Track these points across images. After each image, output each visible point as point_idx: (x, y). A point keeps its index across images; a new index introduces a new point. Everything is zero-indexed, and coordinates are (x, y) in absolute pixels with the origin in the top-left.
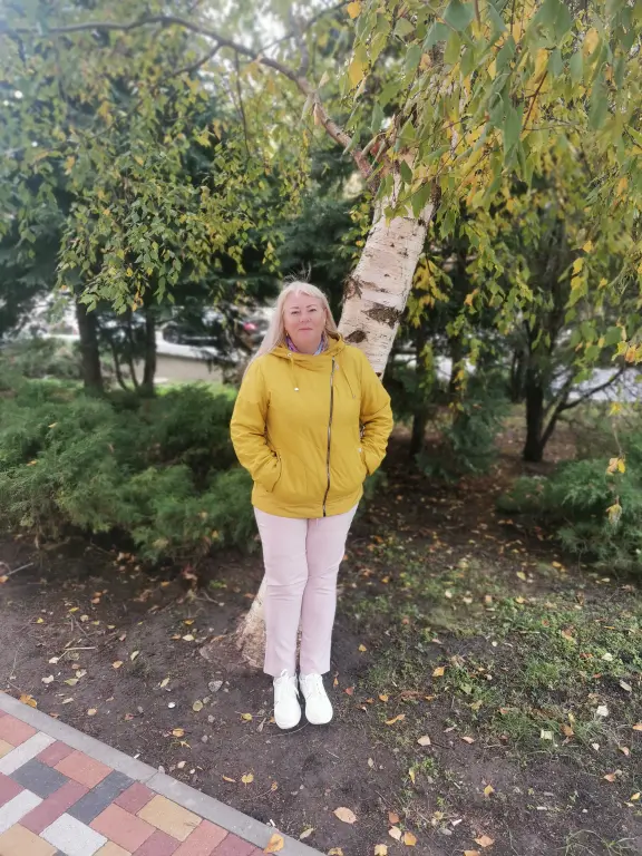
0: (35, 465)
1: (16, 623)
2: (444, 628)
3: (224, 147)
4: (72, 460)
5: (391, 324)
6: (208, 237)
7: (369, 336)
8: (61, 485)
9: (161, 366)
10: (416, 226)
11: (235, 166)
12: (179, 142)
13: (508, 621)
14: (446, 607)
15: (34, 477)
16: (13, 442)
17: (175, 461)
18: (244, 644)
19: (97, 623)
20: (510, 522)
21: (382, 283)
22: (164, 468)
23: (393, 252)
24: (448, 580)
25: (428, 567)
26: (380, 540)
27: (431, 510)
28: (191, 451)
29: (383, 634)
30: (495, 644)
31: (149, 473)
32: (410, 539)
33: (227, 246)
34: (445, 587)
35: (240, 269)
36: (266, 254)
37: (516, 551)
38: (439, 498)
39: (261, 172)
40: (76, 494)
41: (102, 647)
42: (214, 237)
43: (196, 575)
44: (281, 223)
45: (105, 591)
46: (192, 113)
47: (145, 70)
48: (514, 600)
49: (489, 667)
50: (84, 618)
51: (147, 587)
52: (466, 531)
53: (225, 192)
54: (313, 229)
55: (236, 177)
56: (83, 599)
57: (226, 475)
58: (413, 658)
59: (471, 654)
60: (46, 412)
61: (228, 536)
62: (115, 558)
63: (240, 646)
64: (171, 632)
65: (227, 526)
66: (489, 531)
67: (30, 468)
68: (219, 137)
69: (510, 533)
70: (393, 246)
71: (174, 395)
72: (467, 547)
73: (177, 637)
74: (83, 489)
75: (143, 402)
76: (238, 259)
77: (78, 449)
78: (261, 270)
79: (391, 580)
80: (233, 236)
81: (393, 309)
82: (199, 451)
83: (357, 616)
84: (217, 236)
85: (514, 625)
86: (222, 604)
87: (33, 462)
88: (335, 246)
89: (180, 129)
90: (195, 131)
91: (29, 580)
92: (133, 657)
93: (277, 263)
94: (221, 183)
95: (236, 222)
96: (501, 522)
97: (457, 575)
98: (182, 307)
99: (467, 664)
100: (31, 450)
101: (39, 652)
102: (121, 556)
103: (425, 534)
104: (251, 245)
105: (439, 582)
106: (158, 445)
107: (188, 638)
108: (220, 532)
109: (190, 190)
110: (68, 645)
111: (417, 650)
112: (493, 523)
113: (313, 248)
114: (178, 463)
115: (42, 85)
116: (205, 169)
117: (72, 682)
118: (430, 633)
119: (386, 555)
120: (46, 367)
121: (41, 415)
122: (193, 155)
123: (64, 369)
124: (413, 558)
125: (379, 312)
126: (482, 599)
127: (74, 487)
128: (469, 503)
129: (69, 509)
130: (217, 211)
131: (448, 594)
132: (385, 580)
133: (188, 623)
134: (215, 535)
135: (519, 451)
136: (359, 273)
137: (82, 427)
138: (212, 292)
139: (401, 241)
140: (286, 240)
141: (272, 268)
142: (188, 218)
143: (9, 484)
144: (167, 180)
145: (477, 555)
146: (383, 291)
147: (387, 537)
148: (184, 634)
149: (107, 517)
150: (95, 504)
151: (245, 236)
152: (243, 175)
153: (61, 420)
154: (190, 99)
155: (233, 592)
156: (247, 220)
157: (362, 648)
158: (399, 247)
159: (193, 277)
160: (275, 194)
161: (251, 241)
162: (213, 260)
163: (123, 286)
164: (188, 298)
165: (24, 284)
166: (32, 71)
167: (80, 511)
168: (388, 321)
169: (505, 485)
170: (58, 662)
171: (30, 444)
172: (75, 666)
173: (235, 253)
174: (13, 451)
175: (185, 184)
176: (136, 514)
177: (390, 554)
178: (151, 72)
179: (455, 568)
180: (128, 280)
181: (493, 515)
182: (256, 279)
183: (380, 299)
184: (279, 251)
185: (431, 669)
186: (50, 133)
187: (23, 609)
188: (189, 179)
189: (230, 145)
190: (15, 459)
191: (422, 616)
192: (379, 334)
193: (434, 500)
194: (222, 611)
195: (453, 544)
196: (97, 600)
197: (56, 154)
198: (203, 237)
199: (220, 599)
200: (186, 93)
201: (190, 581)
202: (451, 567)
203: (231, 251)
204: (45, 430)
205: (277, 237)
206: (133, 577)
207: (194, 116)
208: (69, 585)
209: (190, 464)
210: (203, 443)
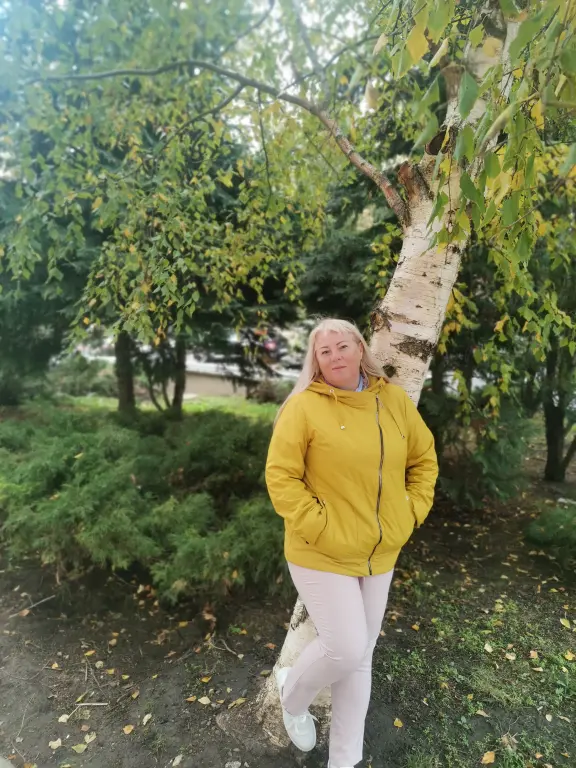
0: (59, 498)
1: (31, 668)
2: (488, 695)
3: (248, 186)
4: (94, 494)
5: (424, 358)
6: (231, 269)
7: (400, 372)
8: (81, 520)
9: (190, 383)
10: (450, 253)
11: (257, 203)
12: (205, 184)
13: (559, 686)
14: (488, 665)
15: (56, 512)
16: (38, 474)
17: (196, 488)
18: (264, 716)
19: (112, 671)
20: (542, 553)
21: (414, 314)
22: (185, 496)
23: (425, 281)
24: (486, 628)
25: (461, 611)
26: (406, 575)
27: (455, 537)
28: (212, 478)
29: (420, 703)
30: (549, 718)
31: (169, 505)
32: (438, 573)
33: (249, 277)
34: (484, 639)
35: (261, 299)
36: (288, 283)
37: (554, 590)
38: (463, 523)
39: (282, 209)
40: (96, 529)
41: (114, 703)
42: (237, 269)
43: (215, 615)
44: (300, 254)
45: (123, 631)
46: (217, 155)
47: (173, 119)
48: (564, 657)
49: (547, 752)
50: (99, 664)
51: (166, 627)
52: (495, 562)
53: (248, 228)
54: (331, 259)
55: (258, 214)
56: (99, 640)
57: (247, 504)
58: (457, 737)
59: (524, 733)
60: (73, 441)
61: (248, 577)
62: (135, 590)
63: (260, 719)
64: (186, 692)
65: (247, 565)
66: (521, 562)
67: (52, 501)
68: (243, 174)
69: (543, 566)
70: (425, 275)
71: (199, 417)
72: (500, 584)
73: (192, 699)
74: (104, 524)
75: (170, 426)
76: (258, 289)
77: (101, 482)
78: (282, 298)
79: (422, 627)
80: (255, 268)
81: (426, 341)
82: (221, 478)
83: (389, 677)
84: (240, 269)
85: (568, 692)
86: (241, 656)
87: (56, 496)
88: (353, 274)
89: (205, 171)
90: (218, 173)
91: (49, 616)
92: (145, 720)
93: (298, 292)
94: (244, 219)
95: (259, 255)
96: (532, 553)
97: (493, 622)
98: (208, 333)
99: (521, 748)
100: (56, 481)
101: (49, 708)
102: (141, 589)
103: (452, 567)
104: (272, 276)
105: (475, 631)
106: (181, 470)
107: (204, 700)
108: (241, 572)
109: (215, 226)
110: (79, 699)
111: (461, 727)
112: (522, 553)
113: (331, 276)
114: (199, 491)
115: (75, 133)
116: (230, 207)
117: (80, 748)
118: (474, 701)
119: (413, 594)
120: (90, 386)
121: (68, 445)
122: (220, 195)
123: (106, 387)
124: (444, 597)
125: (410, 346)
126: (527, 657)
127: (94, 523)
128: (495, 529)
129: (89, 545)
130: (240, 246)
131: (488, 648)
132: (416, 627)
133: (205, 680)
134: (235, 575)
135: (540, 469)
136: (387, 305)
137: (106, 457)
138: (234, 320)
139: (434, 269)
140: (307, 270)
141: (292, 297)
142: (213, 253)
143: (31, 518)
144: (193, 218)
145: (512, 595)
146: (414, 322)
147: (413, 571)
148: (200, 695)
149: (127, 553)
150: (115, 539)
151: (266, 267)
152: (265, 212)
153: (87, 450)
154: (215, 142)
155: (252, 639)
156: (269, 252)
157: (398, 723)
158: (432, 276)
159: (216, 307)
160: (296, 229)
161: (272, 272)
162: (235, 291)
163: (146, 319)
164: (213, 324)
165: (64, 314)
166: (65, 120)
167: (100, 546)
168: (420, 354)
169: (530, 509)
170: (68, 720)
171: (54, 476)
172: (85, 728)
173: (256, 284)
174: (38, 484)
175: (210, 222)
176: (156, 549)
177: (419, 593)
178: (179, 120)
179: (491, 612)
180: (150, 313)
181: (522, 544)
182: (277, 306)
183: (412, 331)
184: (299, 279)
185: (479, 754)
186: (84, 177)
187: (40, 650)
188: (214, 216)
189: (253, 183)
190: (40, 491)
191: (462, 678)
192: (411, 369)
193: (458, 525)
194: (240, 665)
195: (484, 580)
196: (113, 642)
197: (86, 195)
198: (227, 269)
199: (240, 650)
200: (210, 135)
201: (209, 622)
202: (487, 612)
203: (253, 282)
204: (70, 461)
205: (297, 267)
206: (151, 613)
207: (219, 157)
208: (88, 622)
209: (211, 492)
210: (225, 470)
